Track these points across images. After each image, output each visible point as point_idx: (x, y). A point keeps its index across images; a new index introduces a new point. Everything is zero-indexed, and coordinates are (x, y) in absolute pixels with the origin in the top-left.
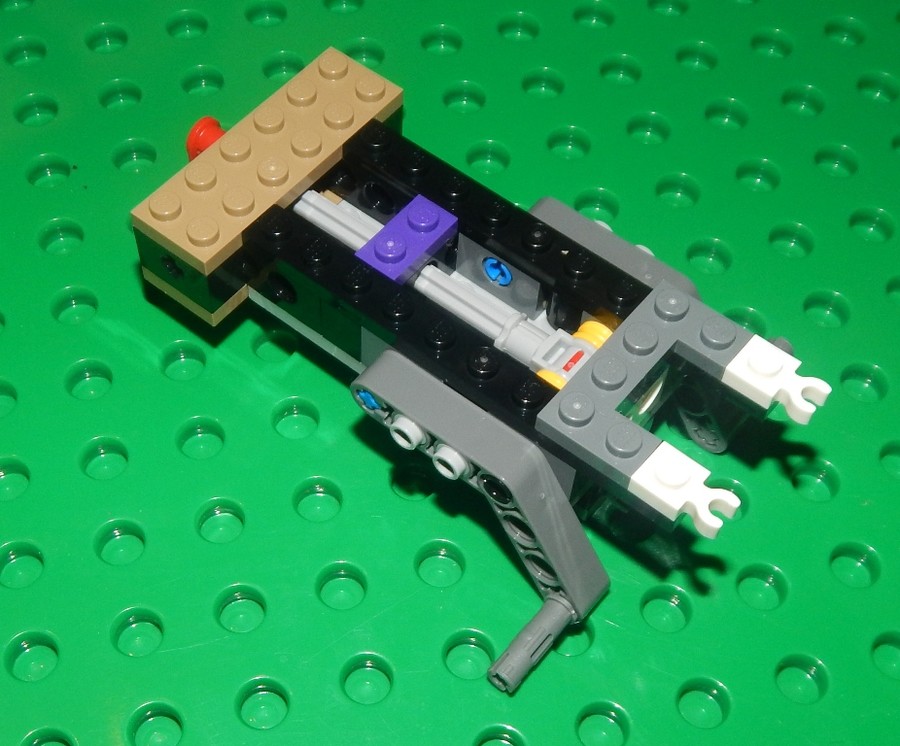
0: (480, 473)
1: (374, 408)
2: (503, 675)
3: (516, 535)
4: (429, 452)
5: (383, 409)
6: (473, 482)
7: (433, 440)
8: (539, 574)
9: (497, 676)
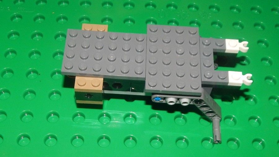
0: (194, 100)
1: (159, 100)
2: (218, 140)
3: (204, 110)
4: (178, 103)
5: (162, 99)
6: (192, 103)
7: (178, 99)
8: (210, 115)
9: (217, 141)
